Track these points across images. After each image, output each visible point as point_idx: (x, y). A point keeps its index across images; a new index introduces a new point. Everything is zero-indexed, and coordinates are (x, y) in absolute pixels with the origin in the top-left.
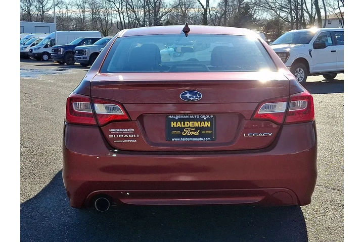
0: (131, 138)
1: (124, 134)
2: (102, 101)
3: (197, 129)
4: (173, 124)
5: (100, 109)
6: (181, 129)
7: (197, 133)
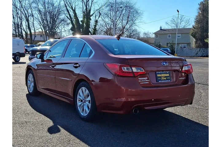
0: (147, 82)
1: (144, 80)
2: (134, 66)
3: (165, 77)
4: (158, 75)
5: (134, 70)
6: (161, 77)
7: (165, 79)
